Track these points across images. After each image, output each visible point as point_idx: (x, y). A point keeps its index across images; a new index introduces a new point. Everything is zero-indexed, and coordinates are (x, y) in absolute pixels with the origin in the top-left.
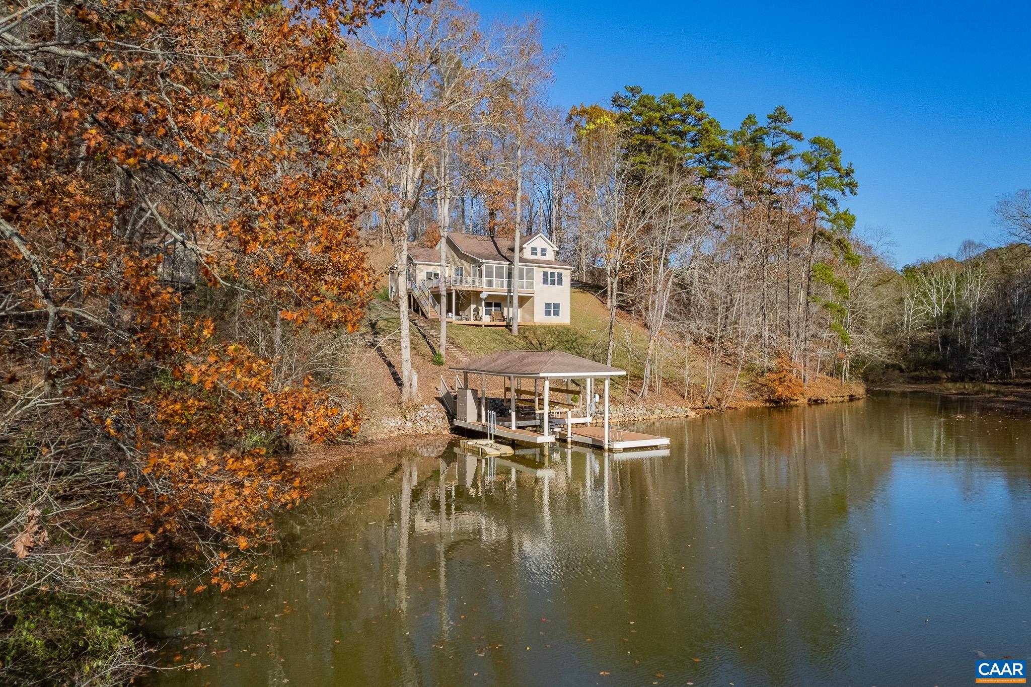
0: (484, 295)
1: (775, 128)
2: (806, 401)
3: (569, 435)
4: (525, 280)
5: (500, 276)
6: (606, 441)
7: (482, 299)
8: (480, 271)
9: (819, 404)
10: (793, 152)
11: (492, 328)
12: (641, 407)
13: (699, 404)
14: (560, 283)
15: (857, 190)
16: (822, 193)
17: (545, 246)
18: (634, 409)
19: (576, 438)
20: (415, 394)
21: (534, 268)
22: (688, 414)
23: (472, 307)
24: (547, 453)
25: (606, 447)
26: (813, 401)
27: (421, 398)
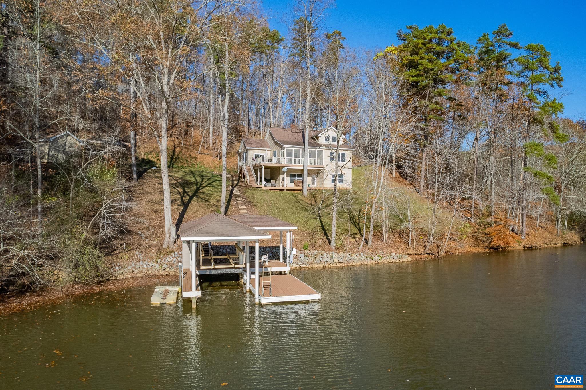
0: (285, 169)
1: (498, 41)
2: (521, 248)
3: (248, 285)
4: (316, 159)
5: (297, 156)
6: (257, 296)
7: (284, 172)
8: (284, 153)
10: (512, 58)
11: (292, 192)
12: (362, 254)
14: (343, 160)
15: (562, 83)
16: (535, 87)
17: (335, 135)
18: (356, 256)
20: (171, 243)
21: (324, 150)
22: (404, 260)
23: (281, 177)
24: (194, 306)
25: (257, 301)
26: (528, 248)
27: (177, 246)
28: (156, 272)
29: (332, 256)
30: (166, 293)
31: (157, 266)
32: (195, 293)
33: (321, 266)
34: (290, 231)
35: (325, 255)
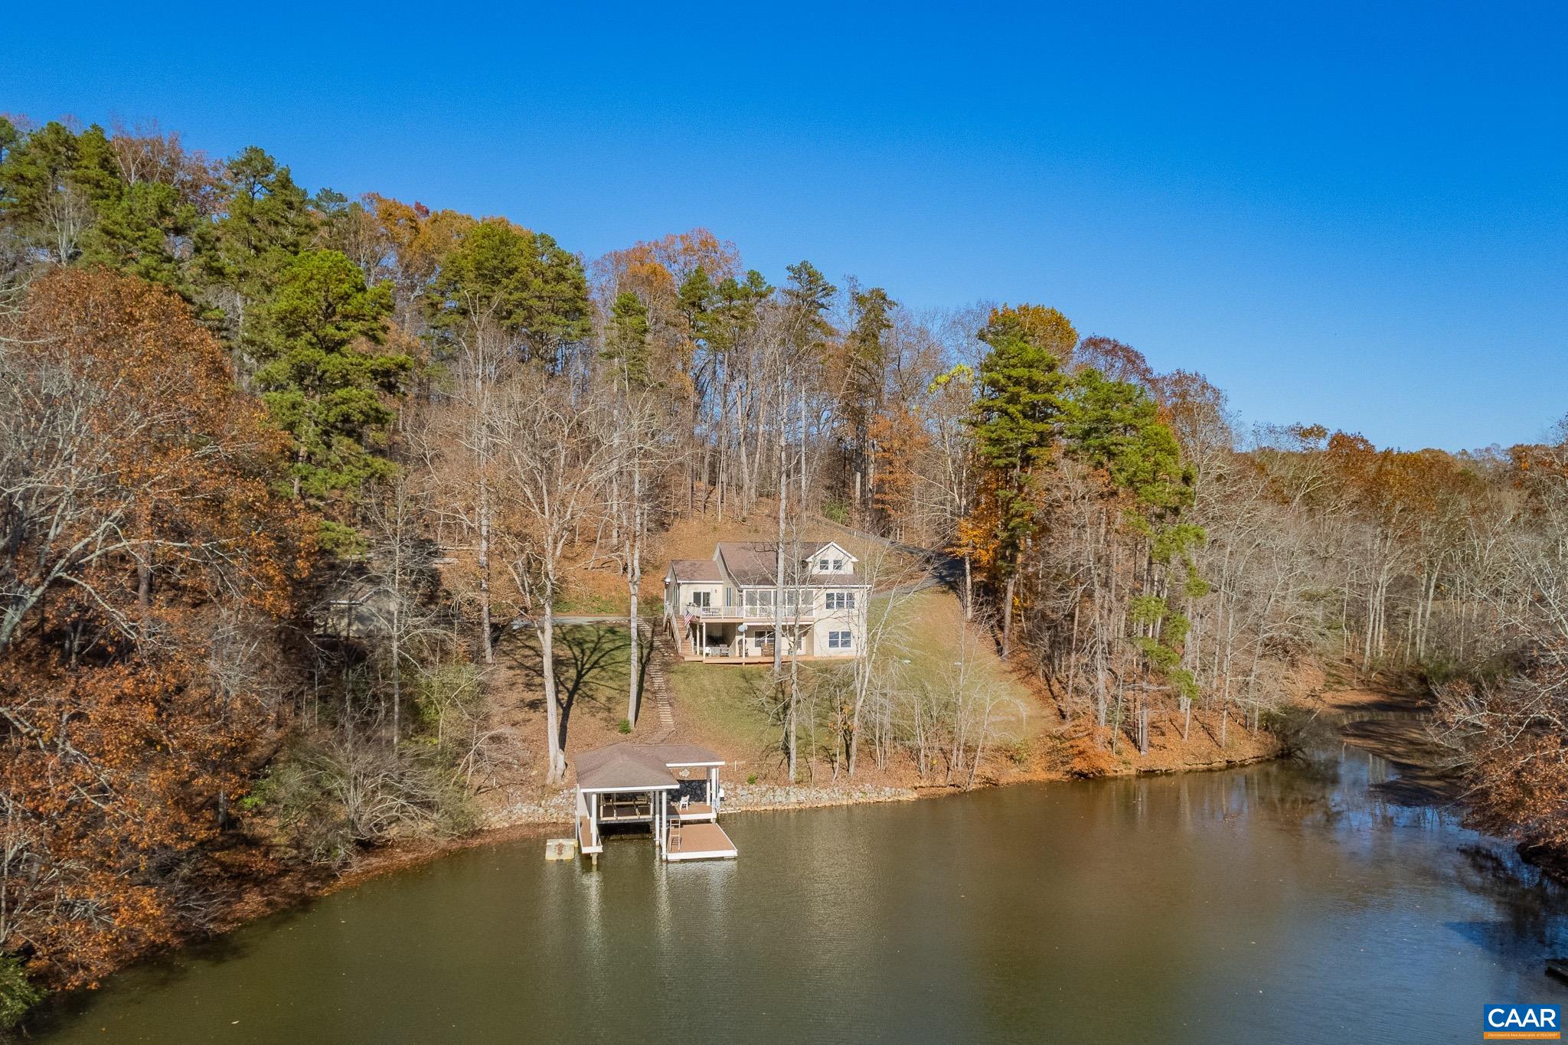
0: (743, 628)
4: (800, 606)
7: (741, 632)
8: (741, 598)
11: (757, 666)
17: (840, 556)
20: (559, 777)
21: (815, 589)
22: (901, 799)
23: (738, 638)
24: (595, 862)
25: (664, 857)
26: (1145, 772)
27: (566, 781)
28: (540, 818)
29: (788, 794)
30: (560, 847)
31: (541, 810)
32: (594, 849)
33: (770, 808)
34: (716, 767)
35: (778, 792)
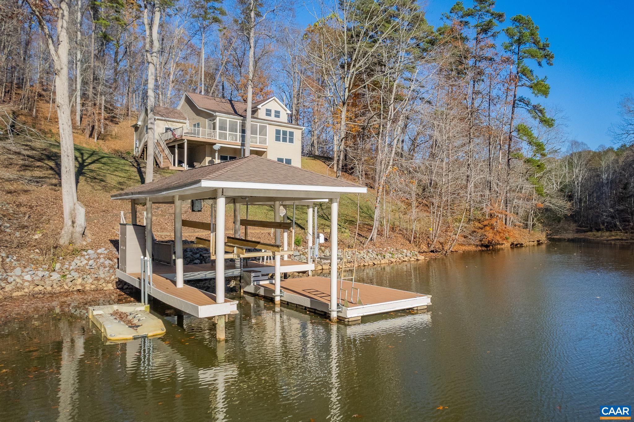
0: (216, 147)
2: (509, 245)
3: (278, 292)
4: (258, 136)
5: (233, 129)
6: (334, 306)
7: (215, 151)
8: (214, 124)
9: (518, 247)
12: (370, 251)
13: (424, 247)
14: (291, 141)
15: (553, 61)
17: (279, 109)
18: (363, 253)
19: (289, 297)
20: (78, 235)
21: (267, 125)
23: (208, 158)
26: (515, 245)
27: (88, 240)
28: (55, 286)
30: (126, 318)
31: (55, 276)
32: (223, 308)
